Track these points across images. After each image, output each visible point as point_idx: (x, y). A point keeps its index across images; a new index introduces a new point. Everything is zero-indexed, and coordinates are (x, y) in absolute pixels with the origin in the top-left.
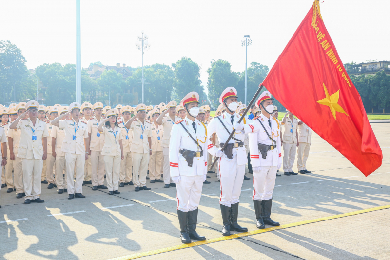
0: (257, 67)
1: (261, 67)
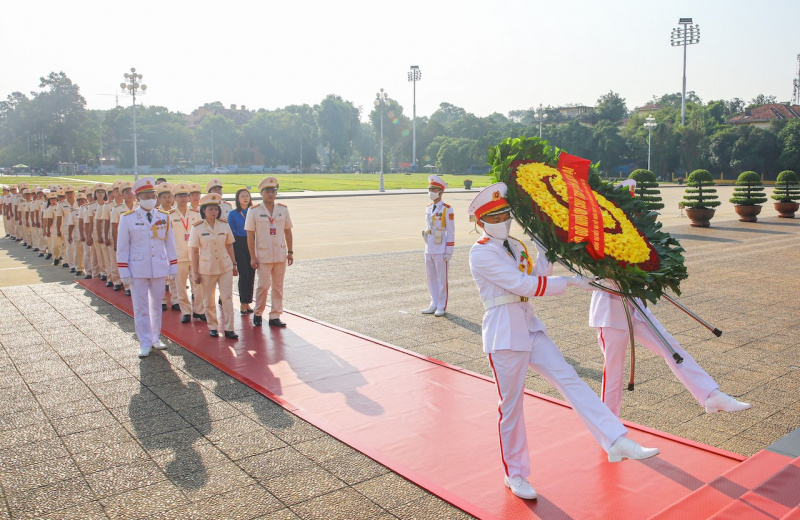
0: (450, 110)
1: (455, 108)
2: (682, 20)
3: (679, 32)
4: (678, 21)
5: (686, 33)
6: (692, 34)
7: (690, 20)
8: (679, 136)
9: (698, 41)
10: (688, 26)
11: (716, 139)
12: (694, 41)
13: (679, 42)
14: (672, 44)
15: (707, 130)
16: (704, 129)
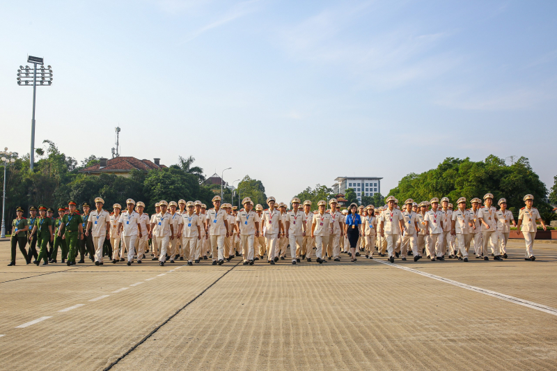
2: (31, 59)
3: (27, 70)
4: (27, 59)
5: (36, 73)
6: (43, 74)
7: (40, 60)
8: (29, 182)
9: (50, 83)
10: (39, 66)
11: (78, 186)
12: (45, 83)
13: (27, 82)
14: (19, 83)
15: (63, 177)
16: (58, 177)
